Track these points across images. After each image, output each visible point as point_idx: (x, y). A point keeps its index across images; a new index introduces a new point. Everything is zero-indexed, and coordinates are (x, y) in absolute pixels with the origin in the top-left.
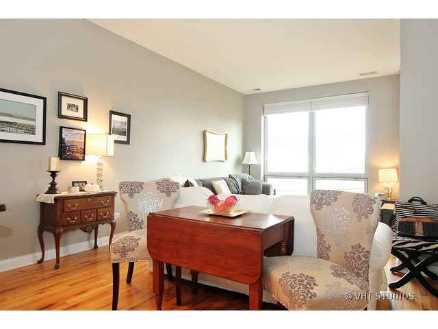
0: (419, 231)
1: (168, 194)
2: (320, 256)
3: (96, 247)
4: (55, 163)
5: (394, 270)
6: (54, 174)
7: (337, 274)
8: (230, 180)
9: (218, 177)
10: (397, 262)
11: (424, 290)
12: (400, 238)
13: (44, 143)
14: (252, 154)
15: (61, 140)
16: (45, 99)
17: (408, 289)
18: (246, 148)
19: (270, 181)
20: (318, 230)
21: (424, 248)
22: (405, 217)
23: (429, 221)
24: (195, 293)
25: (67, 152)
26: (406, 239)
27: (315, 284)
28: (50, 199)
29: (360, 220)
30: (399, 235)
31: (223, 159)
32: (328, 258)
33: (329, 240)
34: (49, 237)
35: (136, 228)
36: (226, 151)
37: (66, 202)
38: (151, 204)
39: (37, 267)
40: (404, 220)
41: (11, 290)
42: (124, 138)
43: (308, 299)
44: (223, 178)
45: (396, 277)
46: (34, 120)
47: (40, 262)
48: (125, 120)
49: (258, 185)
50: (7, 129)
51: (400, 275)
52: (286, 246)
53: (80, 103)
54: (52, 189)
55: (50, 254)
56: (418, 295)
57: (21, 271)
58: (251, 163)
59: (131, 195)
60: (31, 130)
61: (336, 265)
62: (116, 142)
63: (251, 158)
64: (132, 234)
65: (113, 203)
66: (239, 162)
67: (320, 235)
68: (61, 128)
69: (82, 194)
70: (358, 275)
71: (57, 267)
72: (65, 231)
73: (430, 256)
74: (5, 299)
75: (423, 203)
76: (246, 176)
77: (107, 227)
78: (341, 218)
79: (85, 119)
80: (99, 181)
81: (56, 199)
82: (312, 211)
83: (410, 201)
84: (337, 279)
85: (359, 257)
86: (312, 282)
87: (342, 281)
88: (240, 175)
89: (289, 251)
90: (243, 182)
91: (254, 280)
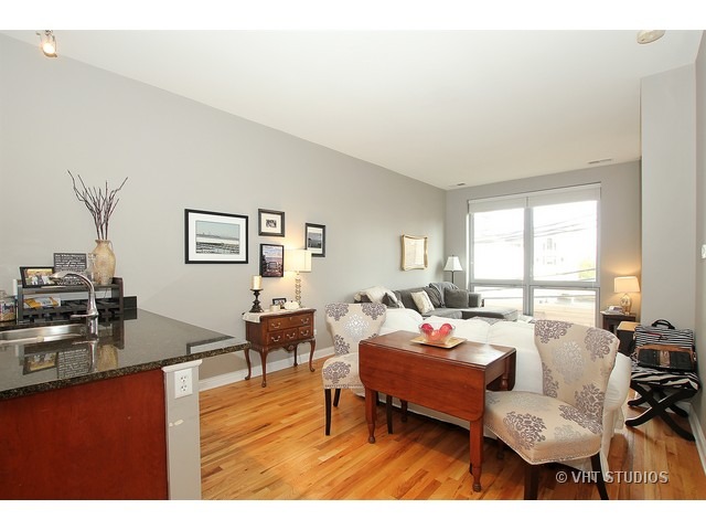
0: (665, 361)
1: (374, 317)
2: (546, 393)
3: (296, 364)
4: (257, 282)
5: (631, 404)
6: (257, 293)
7: (567, 416)
8: (430, 290)
9: (417, 286)
10: (637, 396)
11: (669, 430)
12: (641, 369)
13: (247, 262)
14: (456, 259)
15: (262, 258)
16: (247, 218)
17: (649, 427)
18: (448, 252)
19: (477, 290)
20: (543, 364)
21: (670, 383)
22: (647, 344)
23: (677, 350)
24: (404, 420)
25: (268, 270)
26: (648, 371)
27: (543, 427)
28: (255, 318)
29: (593, 359)
30: (639, 365)
31: (423, 266)
32: (555, 396)
33: (557, 376)
34: (255, 356)
35: (342, 353)
36: (425, 256)
37: (270, 321)
38: (356, 326)
39: (245, 383)
40: (646, 347)
41: (228, 406)
42: (319, 251)
43: (536, 442)
44: (424, 289)
45: (634, 412)
46: (238, 240)
47: (248, 378)
48: (320, 231)
49: (464, 294)
50: (216, 250)
51: (641, 410)
52: (508, 380)
53: (277, 218)
54: (256, 308)
55: (257, 371)
56: (663, 435)
57: (233, 387)
58: (456, 269)
59: (337, 318)
60: (235, 250)
61: (565, 404)
62: (313, 255)
63: (455, 264)
64: (340, 359)
65: (312, 320)
66: (440, 268)
67: (546, 370)
68: (262, 245)
69: (283, 311)
70: (590, 417)
71: (264, 385)
72: (270, 350)
73: (677, 391)
74: (227, 416)
75: (671, 327)
76: (449, 285)
77: (308, 345)
78: (571, 354)
79: (282, 235)
80: (298, 298)
81: (262, 319)
82: (537, 344)
83: (654, 325)
84: (567, 422)
85: (592, 398)
86: (539, 423)
87: (573, 423)
88: (442, 284)
89: (510, 386)
90: (446, 292)
91: (475, 417)
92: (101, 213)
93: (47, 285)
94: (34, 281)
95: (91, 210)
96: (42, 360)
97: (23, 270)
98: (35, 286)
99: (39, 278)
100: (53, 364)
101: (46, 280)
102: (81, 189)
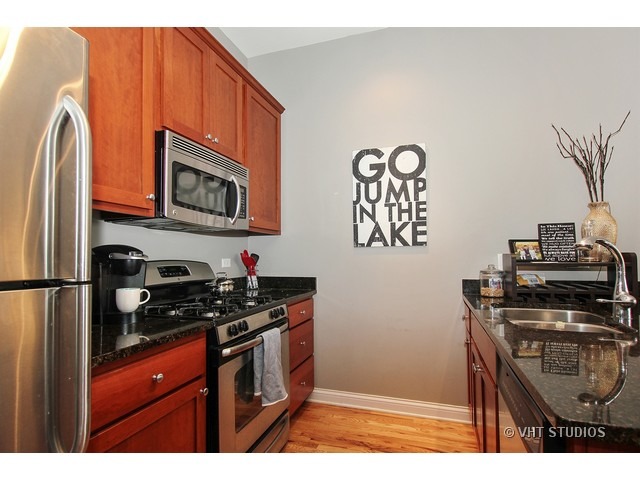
92: (591, 168)
93: (535, 260)
94: (523, 255)
95: (581, 166)
96: (529, 346)
97: (512, 243)
98: (524, 261)
99: (527, 252)
100: (538, 354)
101: (534, 255)
102: (567, 143)
